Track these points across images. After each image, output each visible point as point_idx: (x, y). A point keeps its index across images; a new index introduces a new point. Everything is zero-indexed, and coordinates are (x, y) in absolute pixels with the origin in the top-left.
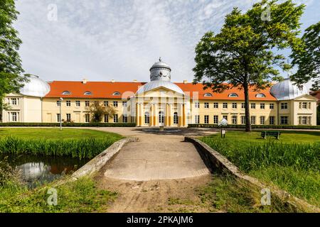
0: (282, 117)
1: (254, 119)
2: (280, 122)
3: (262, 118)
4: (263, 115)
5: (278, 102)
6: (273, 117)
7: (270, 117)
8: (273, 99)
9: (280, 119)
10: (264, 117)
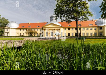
0: (100, 33)
1: (88, 34)
2: (99, 35)
3: (91, 33)
4: (92, 32)
5: (98, 27)
6: (96, 33)
7: (95, 33)
8: (96, 26)
9: (99, 34)
10: (92, 33)
